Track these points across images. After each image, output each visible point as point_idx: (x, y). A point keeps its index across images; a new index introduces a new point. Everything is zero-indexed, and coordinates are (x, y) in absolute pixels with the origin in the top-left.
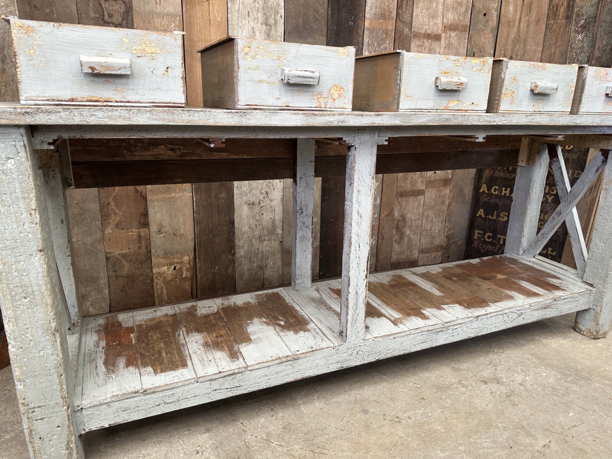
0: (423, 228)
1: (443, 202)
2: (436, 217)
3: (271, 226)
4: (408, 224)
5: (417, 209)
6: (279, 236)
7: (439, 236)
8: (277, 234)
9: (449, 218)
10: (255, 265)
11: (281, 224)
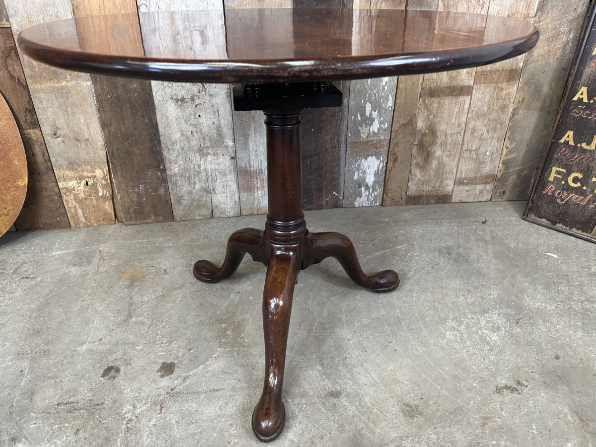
0: (464, 148)
1: (503, 108)
2: (488, 131)
3: (215, 135)
4: (439, 141)
5: (457, 118)
6: (230, 150)
7: (492, 160)
8: (226, 146)
9: (511, 134)
10: (198, 186)
11: (231, 133)
